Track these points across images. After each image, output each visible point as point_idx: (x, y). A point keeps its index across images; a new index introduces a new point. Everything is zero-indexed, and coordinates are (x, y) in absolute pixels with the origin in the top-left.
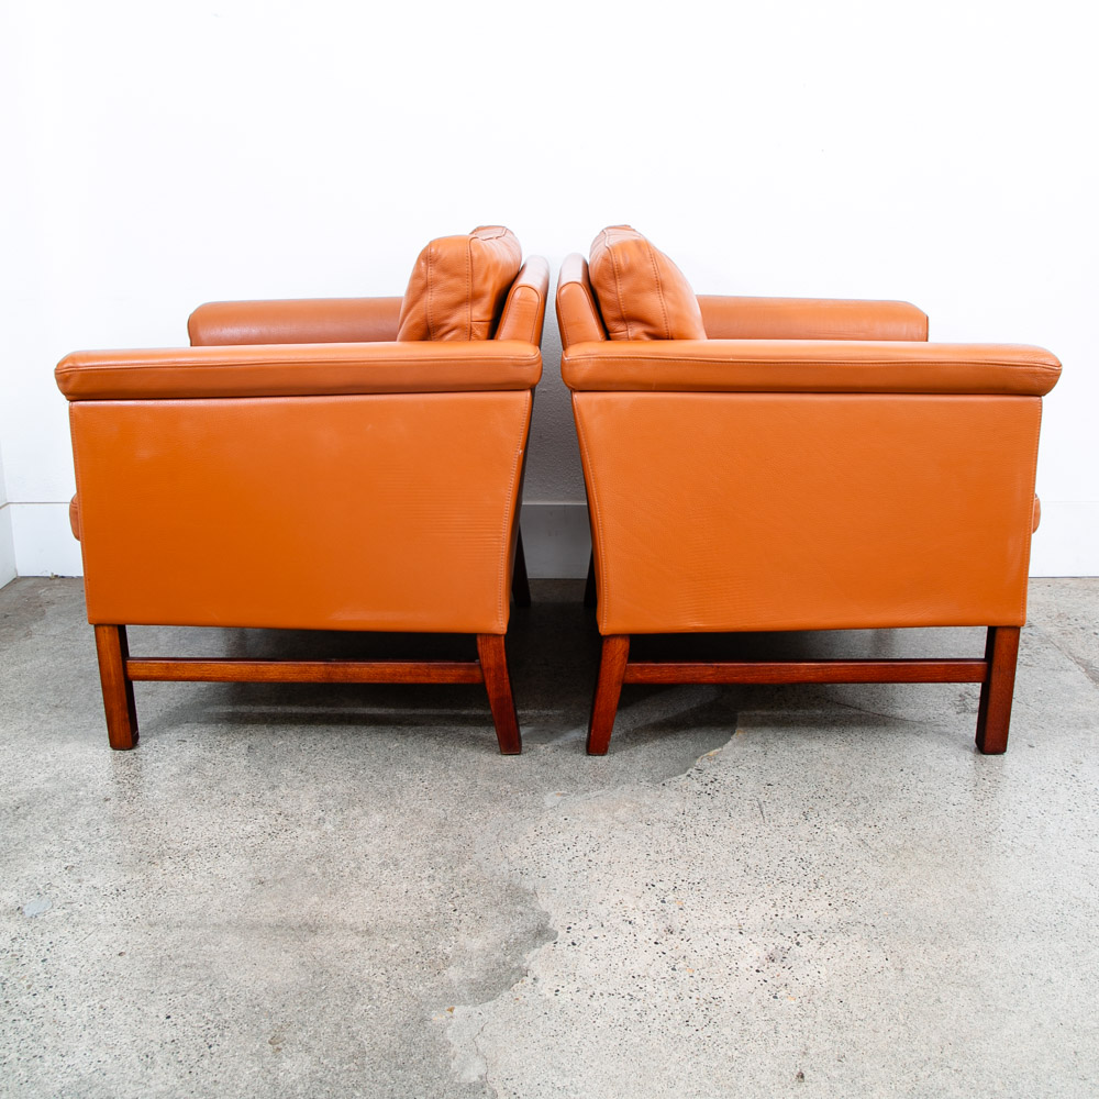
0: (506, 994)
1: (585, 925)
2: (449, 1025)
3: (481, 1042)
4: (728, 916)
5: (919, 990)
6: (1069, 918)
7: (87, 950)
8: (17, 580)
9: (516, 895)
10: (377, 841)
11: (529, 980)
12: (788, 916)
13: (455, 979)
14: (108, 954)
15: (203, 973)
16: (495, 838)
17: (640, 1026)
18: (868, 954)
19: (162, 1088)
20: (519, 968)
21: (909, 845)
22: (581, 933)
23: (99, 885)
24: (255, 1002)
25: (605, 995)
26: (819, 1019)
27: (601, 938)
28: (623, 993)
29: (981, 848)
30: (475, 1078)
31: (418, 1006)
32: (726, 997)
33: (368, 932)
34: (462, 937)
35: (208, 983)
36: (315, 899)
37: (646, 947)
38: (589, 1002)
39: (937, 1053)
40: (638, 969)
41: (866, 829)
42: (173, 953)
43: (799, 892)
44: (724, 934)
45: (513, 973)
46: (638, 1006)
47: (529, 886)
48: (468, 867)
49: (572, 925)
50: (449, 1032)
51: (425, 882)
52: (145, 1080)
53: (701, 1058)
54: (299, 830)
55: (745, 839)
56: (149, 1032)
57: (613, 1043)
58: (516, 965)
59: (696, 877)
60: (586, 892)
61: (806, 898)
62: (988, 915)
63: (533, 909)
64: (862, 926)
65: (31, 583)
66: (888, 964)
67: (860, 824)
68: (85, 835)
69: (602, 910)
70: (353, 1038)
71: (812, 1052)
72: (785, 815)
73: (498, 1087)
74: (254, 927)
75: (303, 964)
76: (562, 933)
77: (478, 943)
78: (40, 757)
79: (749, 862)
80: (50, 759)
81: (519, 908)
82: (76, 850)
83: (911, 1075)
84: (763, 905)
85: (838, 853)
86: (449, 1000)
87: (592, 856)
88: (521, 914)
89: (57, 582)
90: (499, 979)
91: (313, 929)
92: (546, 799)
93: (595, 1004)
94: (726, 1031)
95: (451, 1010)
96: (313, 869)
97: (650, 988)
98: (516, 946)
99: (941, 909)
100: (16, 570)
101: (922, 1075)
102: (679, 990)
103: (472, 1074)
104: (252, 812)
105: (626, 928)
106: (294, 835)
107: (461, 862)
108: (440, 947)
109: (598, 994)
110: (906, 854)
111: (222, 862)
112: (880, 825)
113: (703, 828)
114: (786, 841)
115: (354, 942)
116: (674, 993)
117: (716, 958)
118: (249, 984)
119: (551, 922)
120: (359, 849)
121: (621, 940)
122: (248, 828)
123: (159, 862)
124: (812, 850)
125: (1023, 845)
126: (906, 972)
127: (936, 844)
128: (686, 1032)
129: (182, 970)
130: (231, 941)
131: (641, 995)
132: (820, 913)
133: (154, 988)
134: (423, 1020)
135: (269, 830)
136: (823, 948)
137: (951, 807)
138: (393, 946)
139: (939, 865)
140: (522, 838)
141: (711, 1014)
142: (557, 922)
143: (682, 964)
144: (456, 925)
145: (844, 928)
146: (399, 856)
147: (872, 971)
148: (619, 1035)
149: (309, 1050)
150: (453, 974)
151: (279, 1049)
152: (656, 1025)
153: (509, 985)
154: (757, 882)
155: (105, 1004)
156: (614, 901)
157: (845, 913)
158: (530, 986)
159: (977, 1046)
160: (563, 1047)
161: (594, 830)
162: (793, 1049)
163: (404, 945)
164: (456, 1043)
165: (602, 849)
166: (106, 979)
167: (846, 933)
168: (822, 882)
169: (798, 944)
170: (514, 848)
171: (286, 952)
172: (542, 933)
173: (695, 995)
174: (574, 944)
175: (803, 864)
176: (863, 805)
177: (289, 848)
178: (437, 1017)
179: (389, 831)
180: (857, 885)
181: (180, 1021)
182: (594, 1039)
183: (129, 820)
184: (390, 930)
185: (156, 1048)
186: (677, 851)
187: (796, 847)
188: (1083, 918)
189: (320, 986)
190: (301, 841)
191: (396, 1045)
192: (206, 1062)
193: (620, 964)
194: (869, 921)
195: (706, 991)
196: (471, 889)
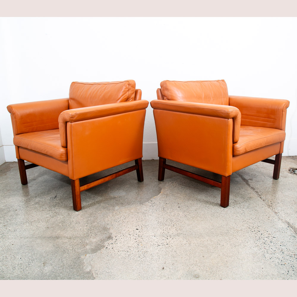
0: (99, 251)
1: (120, 236)
2: (85, 258)
3: (92, 262)
4: (152, 233)
5: (193, 248)
6: (230, 231)
7: (5, 244)
8: (6, 163)
9: (105, 229)
10: (76, 218)
11: (105, 248)
12: (166, 232)
13: (88, 248)
14: (10, 244)
15: (31, 248)
16: (103, 217)
17: (128, 258)
18: (183, 241)
19: (16, 274)
20: (103, 245)
21: (196, 216)
22: (119, 237)
23: (11, 229)
24: (41, 254)
25: (122, 251)
26: (170, 255)
27: (123, 238)
28: (126, 250)
29: (212, 217)
30: (89, 270)
31: (78, 255)
32: (149, 251)
33: (70, 238)
34: (91, 239)
35: (31, 251)
36: (60, 231)
37: (133, 240)
38: (118, 253)
39: (195, 262)
40: (130, 245)
41: (187, 213)
42: (25, 244)
43: (169, 227)
44: (151, 237)
45: (102, 247)
46: (129, 253)
47: (108, 227)
48: (95, 223)
49: (117, 236)
50: (84, 260)
51: (85, 227)
52: (12, 273)
53: (141, 265)
54: (59, 216)
55: (159, 216)
56: (16, 262)
57: (121, 262)
58: (102, 245)
59: (147, 224)
60: (121, 228)
61: (171, 228)
62: (211, 231)
63: (109, 232)
64: (183, 234)
65: (9, 163)
66: (187, 243)
67: (186, 212)
68: (10, 218)
69: (124, 232)
70: (62, 262)
71: (167, 263)
72: (169, 210)
73: (93, 272)
74: (44, 238)
75: (54, 246)
76: (114, 237)
77: (95, 240)
78: (3, 201)
79: (159, 221)
80: (5, 202)
82: (7, 221)
83: (189, 267)
84: (161, 230)
85: (180, 218)
86: (86, 253)
87: (124, 220)
88: (106, 233)
89: (14, 163)
90: (97, 248)
91: (58, 238)
92: (116, 208)
93: (119, 253)
94: (148, 259)
95: (86, 255)
96: (60, 225)
97: (132, 249)
98: (103, 241)
99: (201, 230)
100: (5, 160)
101: (191, 267)
102: (139, 250)
103: (88, 270)
104: (49, 212)
105: (129, 236)
106: (57, 217)
107: (94, 222)
108: (86, 241)
109: (120, 251)
110: (195, 218)
111: (40, 224)
112: (190, 212)
113: (150, 213)
114: (168, 216)
115: (67, 240)
116: (137, 250)
117: (148, 242)
118: (41, 250)
119: (112, 235)
120: (71, 220)
121: (127, 239)
122: (47, 216)
123: (25, 224)
124: (174, 218)
125: (222, 216)
126: (191, 244)
127: (202, 216)
128: (139, 259)
129: (26, 248)
130: (39, 241)
131: (130, 251)
132: (173, 232)
133: (19, 252)
134: (79, 258)
135: (52, 216)
136: (173, 240)
137: (207, 208)
138: (75, 241)
139: (202, 221)
140: (109, 217)
141: (145, 255)
143: (140, 244)
144: (90, 236)
145: (178, 235)
146: (80, 221)
147: (183, 244)
148: (123, 260)
149: (52, 265)
150: (88, 247)
151: (45, 265)
152: (132, 258)
153: (100, 249)
154: (160, 225)
155: (7, 256)
156: (127, 230)
157: (179, 231)
158: (105, 249)
159: (204, 260)
160: (110, 263)
161: (125, 215)
162: (162, 262)
163: (78, 241)
164: (86, 263)
165: (126, 219)
166: (8, 250)
167: (179, 236)
168: (175, 225)
169: (167, 239)
170: (107, 219)
171: (51, 243)
172: (110, 238)
173: (142, 251)
174: (116, 240)
175: (171, 221)
176: (187, 208)
177: (56, 220)
178: (82, 257)
179: (79, 216)
180: (183, 225)
181: (23, 259)
182: (117, 261)
183: (20, 215)
184: (75, 238)
185: (17, 265)
186: (143, 219)
187: (170, 217)
188: (233, 231)
189: (57, 250)
190: (59, 218)
191: (72, 263)
192: (27, 268)
193: (126, 244)
194: (184, 233)
195: (145, 250)
196: (95, 228)
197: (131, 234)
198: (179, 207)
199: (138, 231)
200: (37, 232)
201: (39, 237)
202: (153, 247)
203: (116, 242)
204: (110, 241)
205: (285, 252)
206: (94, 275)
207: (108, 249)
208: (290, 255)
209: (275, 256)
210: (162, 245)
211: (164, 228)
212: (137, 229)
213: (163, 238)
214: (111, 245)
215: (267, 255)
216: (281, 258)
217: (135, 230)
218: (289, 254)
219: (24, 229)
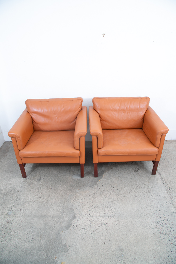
0: (69, 228)
1: (80, 215)
3: (66, 237)
4: (98, 214)
8: (5, 142)
9: (72, 210)
10: (54, 199)
11: (72, 226)
12: (106, 214)
14: (19, 222)
15: (31, 225)
16: (69, 198)
18: (115, 221)
19: (27, 246)
20: (71, 224)
22: (79, 217)
23: (18, 209)
25: (82, 229)
26: (108, 233)
27: (82, 218)
28: (84, 228)
31: (58, 231)
32: (97, 229)
33: (52, 217)
34: (64, 218)
35: (32, 227)
36: (46, 211)
37: (87, 219)
40: (86, 224)
42: (28, 221)
46: (86, 230)
47: (73, 208)
48: (66, 204)
49: (78, 215)
50: (62, 235)
51: (60, 207)
52: (25, 245)
55: (102, 198)
56: (25, 236)
57: (82, 237)
59: (95, 206)
60: (80, 209)
61: (109, 210)
63: (74, 212)
65: (7, 143)
66: (118, 223)
67: (118, 196)
68: (16, 199)
69: (82, 213)
70: (50, 237)
71: (106, 239)
72: (108, 193)
73: (67, 245)
74: (38, 216)
75: (44, 223)
76: (77, 217)
77: (66, 219)
79: (102, 203)
81: (72, 212)
82: (15, 202)
84: (103, 212)
85: (114, 201)
86: (62, 229)
87: (82, 202)
90: (69, 226)
91: (45, 216)
92: (77, 190)
93: (80, 230)
94: (96, 235)
95: (62, 231)
96: (46, 205)
97: (87, 227)
98: (71, 220)
103: (64, 243)
104: (38, 194)
105: (85, 216)
108: (61, 220)
111: (34, 204)
112: (120, 195)
113: (97, 196)
115: (51, 219)
116: (90, 228)
117: (96, 222)
118: (37, 227)
120: (52, 201)
121: (84, 218)
122: (37, 197)
123: (25, 204)
124: (111, 201)
126: (120, 224)
128: (91, 235)
129: (29, 225)
130: (35, 219)
131: (86, 229)
132: (110, 213)
133: (25, 228)
134: (59, 233)
135: (40, 197)
136: (110, 220)
138: (55, 220)
140: (73, 198)
141: (95, 232)
142: (76, 215)
143: (92, 223)
144: (64, 215)
146: (57, 202)
147: (116, 224)
149: (45, 239)
150: (63, 225)
151: (41, 239)
152: (87, 234)
153: (70, 227)
154: (103, 207)
156: (84, 211)
160: (76, 238)
161: (83, 197)
162: (104, 238)
163: (57, 219)
164: (63, 237)
165: (83, 201)
166: (19, 227)
167: (113, 217)
168: (111, 207)
169: (107, 219)
170: (72, 200)
171: (42, 221)
172: (74, 217)
173: (93, 229)
174: (78, 219)
176: (119, 191)
177: (43, 201)
178: (61, 233)
179: (56, 197)
180: (116, 208)
181: (29, 234)
182: (80, 237)
183: (22, 195)
184: (55, 217)
185: (26, 239)
186: (93, 201)
187: (109, 200)
189: (46, 227)
190: (44, 199)
191: (55, 238)
192: (32, 241)
193: (84, 223)
194: (116, 215)
195: (94, 228)
196: (66, 208)
197: (86, 214)
198: (114, 191)
199: (90, 211)
200: (33, 212)
201: (35, 216)
202: (99, 226)
203: (78, 221)
204: (75, 220)
205: (172, 234)
206: (68, 247)
207: (74, 226)
208: (175, 237)
209: (166, 236)
210: (104, 224)
211: (105, 210)
212: (90, 210)
213: (105, 218)
214: (75, 223)
215: (162, 235)
216: (169, 238)
217: (88, 211)
218: (174, 235)
219: (25, 209)
